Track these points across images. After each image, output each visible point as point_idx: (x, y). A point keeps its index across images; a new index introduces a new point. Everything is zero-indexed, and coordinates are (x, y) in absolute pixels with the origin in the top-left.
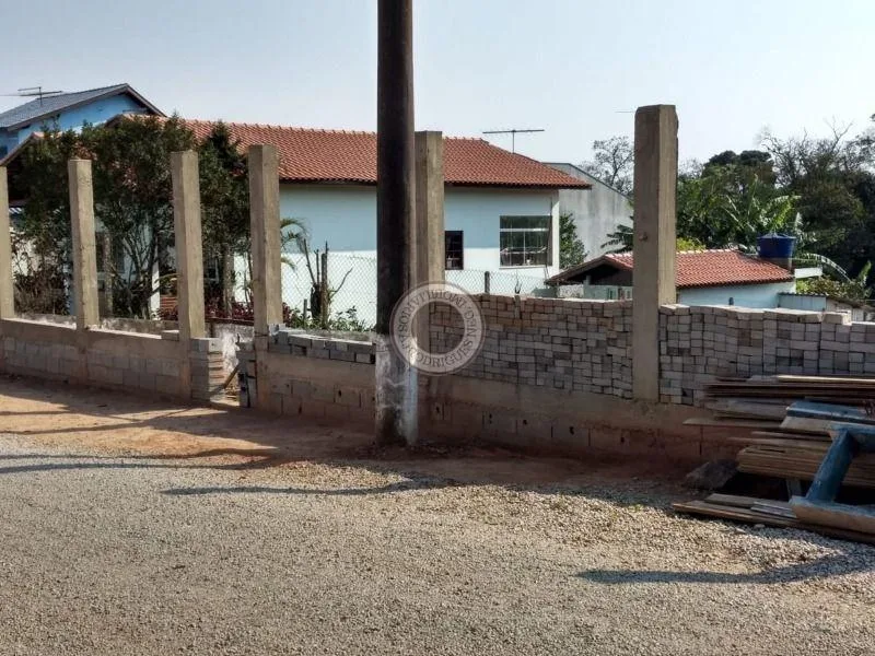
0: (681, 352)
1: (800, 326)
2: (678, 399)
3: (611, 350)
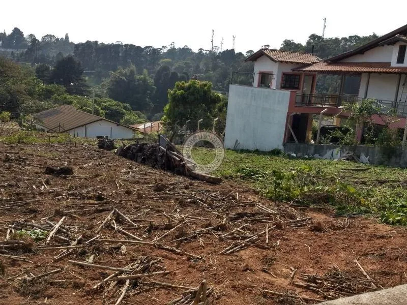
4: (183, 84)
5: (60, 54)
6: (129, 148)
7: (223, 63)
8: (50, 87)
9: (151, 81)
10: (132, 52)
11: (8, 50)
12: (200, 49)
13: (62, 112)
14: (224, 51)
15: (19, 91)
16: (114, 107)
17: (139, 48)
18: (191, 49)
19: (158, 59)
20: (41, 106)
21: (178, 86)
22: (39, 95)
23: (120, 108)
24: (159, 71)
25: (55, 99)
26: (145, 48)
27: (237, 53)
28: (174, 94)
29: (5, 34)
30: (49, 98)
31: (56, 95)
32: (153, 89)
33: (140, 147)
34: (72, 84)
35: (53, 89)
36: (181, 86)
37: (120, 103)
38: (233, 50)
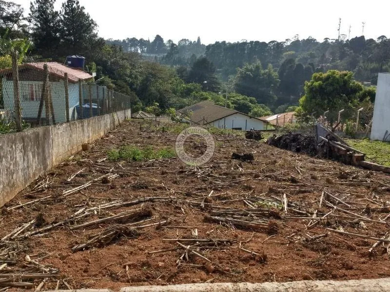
4: (321, 75)
5: (194, 55)
6: (280, 138)
7: (352, 51)
8: (190, 85)
9: (275, 74)
10: (257, 48)
11: (152, 55)
12: (325, 39)
13: (202, 107)
14: (353, 39)
15: (166, 91)
16: (242, 101)
17: (264, 43)
18: (315, 40)
19: (281, 52)
20: (184, 103)
21: (315, 77)
22: (181, 93)
23: (246, 102)
24: (283, 65)
25: (194, 96)
26: (269, 43)
27: (368, 40)
28: (311, 85)
29: (149, 41)
30: (189, 95)
31: (194, 92)
32: (278, 82)
33: (294, 137)
34: (205, 82)
35: (192, 88)
36: (319, 77)
37: (246, 97)
38: (363, 37)
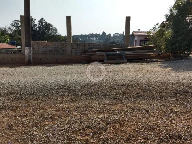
0: (74, 48)
1: (91, 44)
2: (74, 54)
3: (63, 49)
